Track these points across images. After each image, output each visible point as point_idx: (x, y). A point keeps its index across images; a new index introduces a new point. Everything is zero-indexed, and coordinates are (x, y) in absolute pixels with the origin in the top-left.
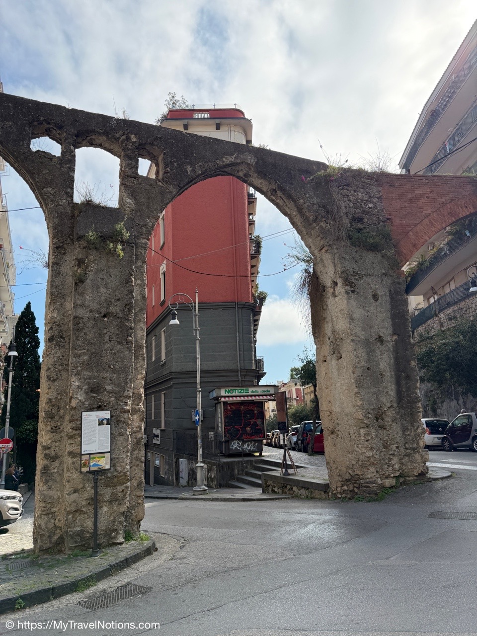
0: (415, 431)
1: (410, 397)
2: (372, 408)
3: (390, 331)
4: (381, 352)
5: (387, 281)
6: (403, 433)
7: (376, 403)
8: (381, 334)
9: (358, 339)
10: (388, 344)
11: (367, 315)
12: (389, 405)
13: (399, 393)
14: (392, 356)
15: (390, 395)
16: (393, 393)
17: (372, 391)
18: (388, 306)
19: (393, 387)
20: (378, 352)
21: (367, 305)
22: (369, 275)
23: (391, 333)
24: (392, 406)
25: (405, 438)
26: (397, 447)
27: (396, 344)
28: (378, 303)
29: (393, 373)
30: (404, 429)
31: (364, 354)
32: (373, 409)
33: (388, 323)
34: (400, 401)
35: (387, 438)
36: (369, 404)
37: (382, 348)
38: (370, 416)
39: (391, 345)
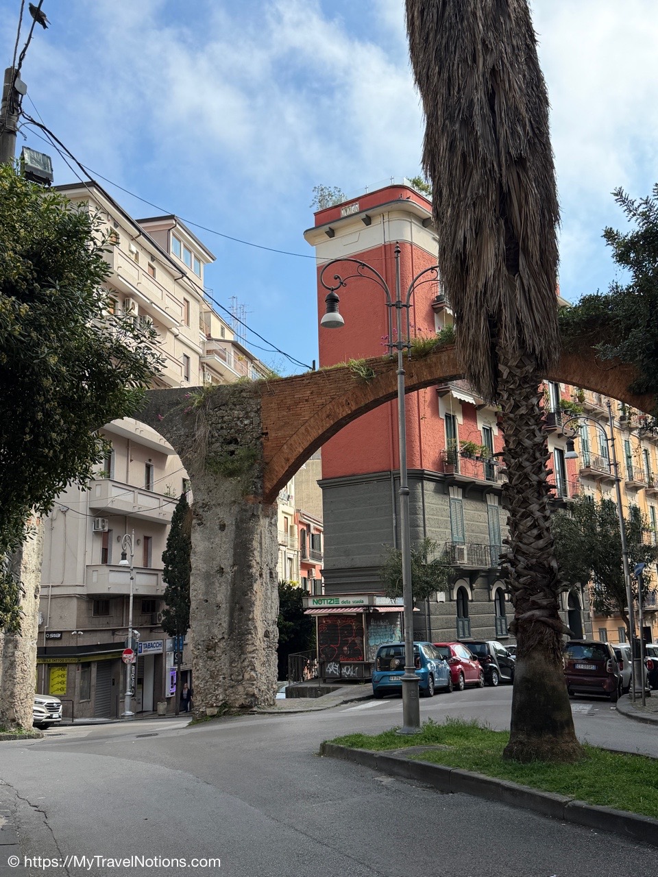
0: (242, 663)
1: (241, 628)
2: (203, 639)
3: (231, 562)
4: (220, 584)
5: (235, 509)
6: (230, 665)
7: (207, 635)
8: (223, 566)
9: (198, 572)
10: (227, 575)
11: (211, 546)
12: (220, 637)
13: (231, 624)
14: (229, 588)
15: (223, 627)
16: (225, 625)
17: (205, 623)
18: (233, 535)
19: (227, 619)
20: (217, 584)
21: (212, 537)
22: (219, 504)
23: (232, 564)
24: (223, 638)
25: (231, 669)
26: (224, 678)
27: (234, 575)
28: (224, 533)
29: (228, 605)
30: (232, 661)
31: (203, 587)
32: (204, 641)
33: (230, 555)
34: (231, 633)
35: (214, 669)
36: (200, 636)
37: (222, 579)
38: (200, 647)
39: (229, 577)
